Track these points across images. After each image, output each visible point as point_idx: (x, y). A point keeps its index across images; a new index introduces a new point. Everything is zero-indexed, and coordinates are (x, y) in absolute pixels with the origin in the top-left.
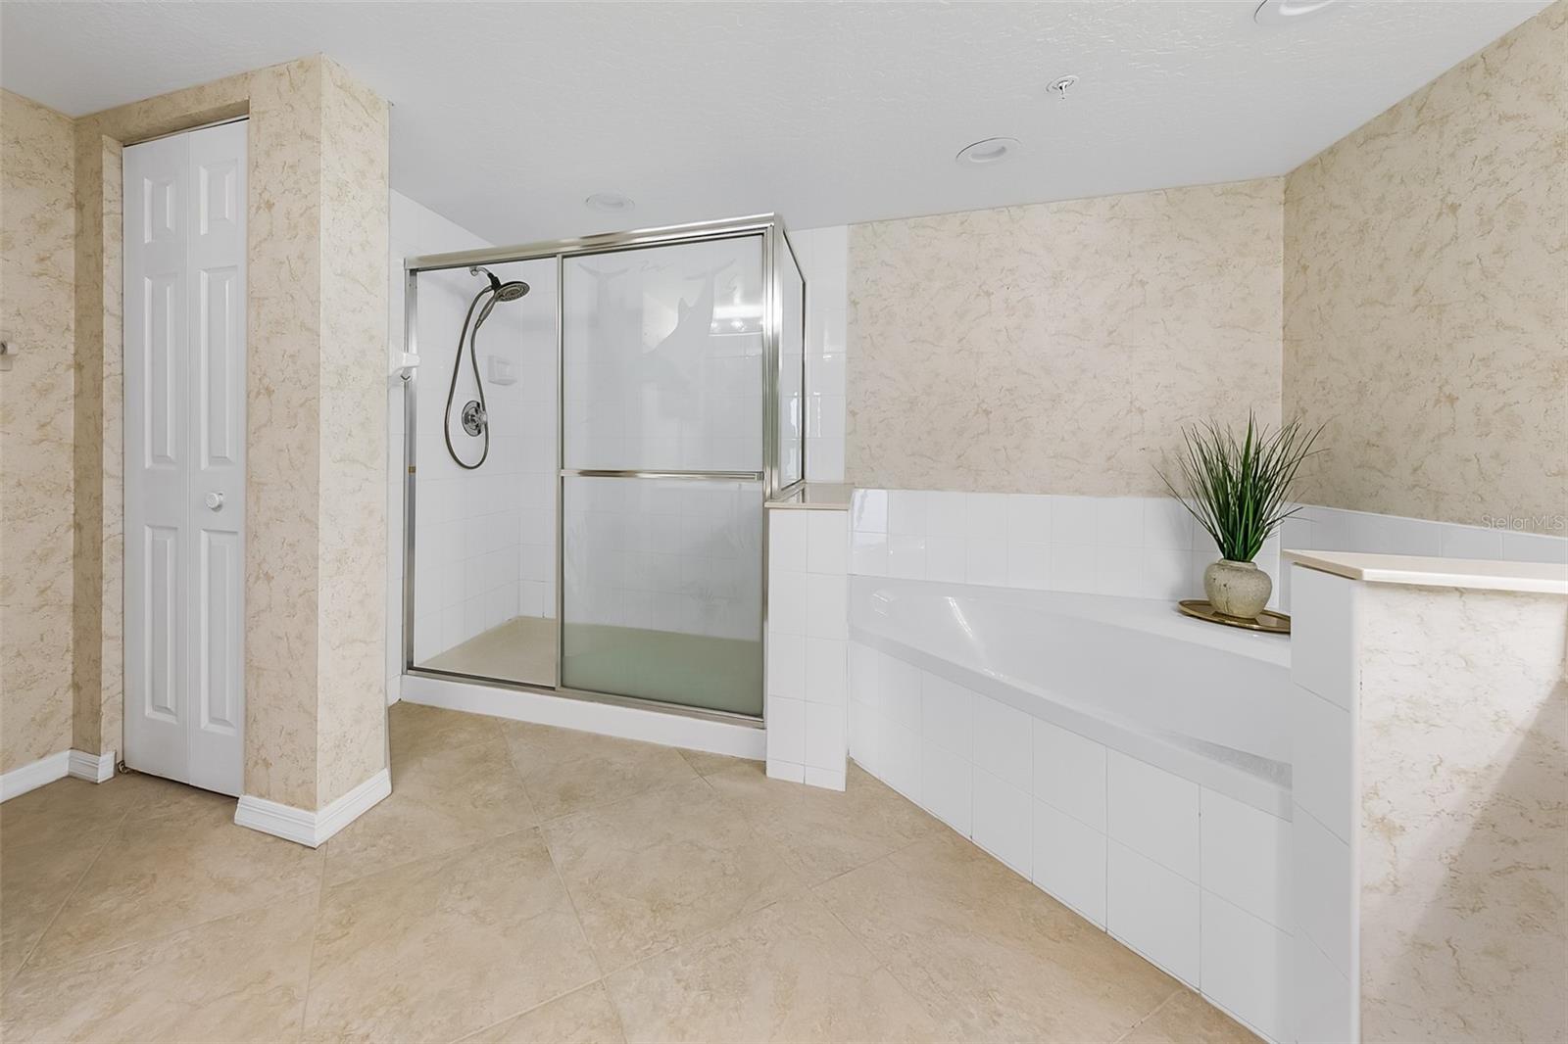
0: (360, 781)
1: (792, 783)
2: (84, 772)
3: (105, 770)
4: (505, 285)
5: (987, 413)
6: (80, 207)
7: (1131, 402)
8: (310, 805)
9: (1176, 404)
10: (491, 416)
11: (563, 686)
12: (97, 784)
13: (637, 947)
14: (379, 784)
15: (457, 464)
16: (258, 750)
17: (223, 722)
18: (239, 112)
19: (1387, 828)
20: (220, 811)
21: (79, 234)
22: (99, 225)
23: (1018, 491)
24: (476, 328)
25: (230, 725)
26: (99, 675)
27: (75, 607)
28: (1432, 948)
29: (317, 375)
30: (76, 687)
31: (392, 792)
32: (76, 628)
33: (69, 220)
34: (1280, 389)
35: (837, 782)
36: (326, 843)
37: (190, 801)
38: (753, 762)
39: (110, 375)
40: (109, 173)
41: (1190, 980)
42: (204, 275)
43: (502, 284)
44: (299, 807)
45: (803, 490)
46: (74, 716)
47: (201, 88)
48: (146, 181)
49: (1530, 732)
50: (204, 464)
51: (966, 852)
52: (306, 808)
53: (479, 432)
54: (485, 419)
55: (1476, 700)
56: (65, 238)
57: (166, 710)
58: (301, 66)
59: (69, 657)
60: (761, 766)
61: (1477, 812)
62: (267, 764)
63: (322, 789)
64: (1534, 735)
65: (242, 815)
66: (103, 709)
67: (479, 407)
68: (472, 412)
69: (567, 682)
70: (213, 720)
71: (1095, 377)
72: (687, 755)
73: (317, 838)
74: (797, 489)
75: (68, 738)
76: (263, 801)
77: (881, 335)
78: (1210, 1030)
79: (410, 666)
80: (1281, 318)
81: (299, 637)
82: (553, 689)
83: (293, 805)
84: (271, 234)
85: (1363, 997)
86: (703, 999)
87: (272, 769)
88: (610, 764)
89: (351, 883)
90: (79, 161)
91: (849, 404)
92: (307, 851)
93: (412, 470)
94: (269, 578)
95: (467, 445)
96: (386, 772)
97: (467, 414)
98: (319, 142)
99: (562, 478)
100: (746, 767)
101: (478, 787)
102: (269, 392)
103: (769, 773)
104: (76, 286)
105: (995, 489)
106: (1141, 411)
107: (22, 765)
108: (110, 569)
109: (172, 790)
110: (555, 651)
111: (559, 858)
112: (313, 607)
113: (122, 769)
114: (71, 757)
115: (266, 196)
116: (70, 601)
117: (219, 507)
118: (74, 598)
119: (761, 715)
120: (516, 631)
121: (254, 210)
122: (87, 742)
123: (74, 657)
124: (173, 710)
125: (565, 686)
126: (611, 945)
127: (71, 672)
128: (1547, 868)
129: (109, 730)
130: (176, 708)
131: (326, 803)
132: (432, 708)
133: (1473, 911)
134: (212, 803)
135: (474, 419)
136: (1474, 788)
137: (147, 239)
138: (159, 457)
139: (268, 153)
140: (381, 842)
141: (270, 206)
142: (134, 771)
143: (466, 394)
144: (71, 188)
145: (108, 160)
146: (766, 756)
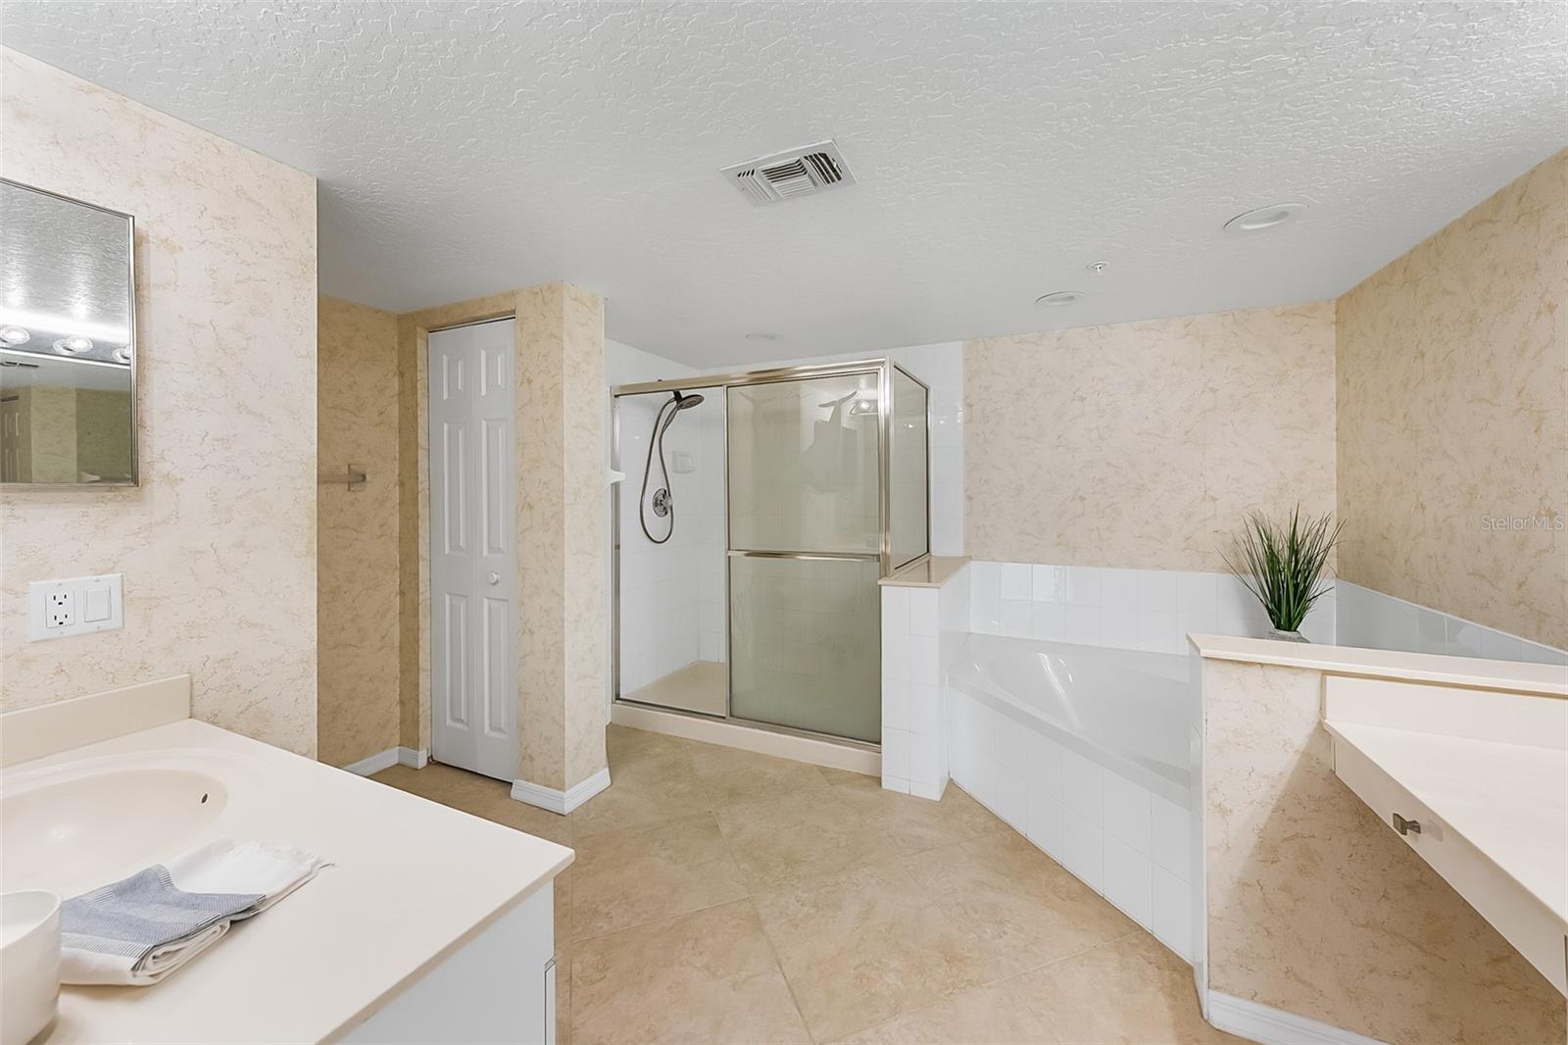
0: (591, 774)
1: (900, 794)
2: (410, 762)
3: (422, 761)
4: (686, 398)
5: (1082, 499)
6: (401, 375)
7: (1205, 491)
8: (562, 788)
9: (1244, 494)
10: (675, 501)
11: (731, 715)
12: (416, 769)
13: (773, 882)
14: (601, 779)
15: (649, 540)
16: (525, 749)
17: (499, 730)
18: (510, 315)
19: (1223, 811)
20: (500, 790)
21: (401, 393)
22: (415, 388)
23: (1109, 565)
24: (663, 432)
25: (505, 732)
26: (418, 695)
27: (401, 648)
28: (1249, 886)
29: (563, 496)
30: (402, 703)
31: (612, 783)
32: (401, 662)
33: (395, 384)
34: (1335, 482)
35: (935, 795)
36: (571, 813)
37: (479, 783)
38: (873, 777)
39: (423, 490)
40: (421, 352)
41: (1147, 925)
42: (484, 423)
43: (683, 396)
44: (553, 788)
45: (928, 562)
46: (401, 723)
47: (483, 300)
48: (444, 357)
49: (1303, 752)
50: (485, 553)
51: (1020, 844)
52: (558, 789)
53: (666, 513)
54: (670, 503)
55: (1272, 732)
56: (393, 396)
57: (462, 721)
58: (550, 288)
59: (397, 683)
60: (878, 780)
61: (1274, 802)
62: (532, 759)
63: (568, 777)
64: (1306, 754)
65: (515, 793)
66: (420, 719)
67: (666, 494)
68: (661, 498)
69: (735, 713)
70: (492, 728)
71: (1174, 470)
72: (824, 771)
73: (567, 809)
74: (924, 559)
75: (397, 738)
76: (530, 784)
77: (992, 432)
78: (1148, 953)
79: (618, 697)
80: (1335, 422)
81: (553, 673)
82: (724, 718)
83: (549, 787)
84: (531, 400)
85: (1209, 916)
86: (812, 911)
87: (534, 762)
88: (765, 774)
89: (591, 836)
90: (400, 344)
91: (967, 490)
92: (561, 817)
93: (618, 547)
94: (532, 633)
95: (657, 524)
96: (607, 770)
97: (656, 500)
98: (562, 341)
99: (729, 557)
100: (866, 781)
101: (670, 784)
102: (531, 507)
103: (884, 785)
104: (400, 429)
105: (1089, 563)
106: (1214, 499)
107: (373, 755)
108: (424, 623)
109: (466, 776)
110: (725, 689)
111: (725, 829)
112: (561, 653)
113: (432, 762)
114: (400, 752)
115: (527, 374)
116: (397, 644)
117: (497, 582)
118: (400, 642)
119: (880, 743)
120: (695, 673)
121: (519, 383)
122: (410, 740)
123: (401, 683)
124: (465, 720)
125: (733, 715)
126: (757, 880)
127: (398, 692)
128: (1314, 837)
129: (424, 733)
130: (468, 718)
131: (571, 787)
132: (635, 729)
133: (1272, 863)
134: (494, 785)
135: (662, 503)
136: (1273, 787)
137: (445, 396)
138: (455, 546)
139: (528, 346)
140: (607, 815)
141: (530, 381)
142: (439, 763)
143: (656, 484)
144: (396, 362)
145: (420, 342)
146: (881, 772)
